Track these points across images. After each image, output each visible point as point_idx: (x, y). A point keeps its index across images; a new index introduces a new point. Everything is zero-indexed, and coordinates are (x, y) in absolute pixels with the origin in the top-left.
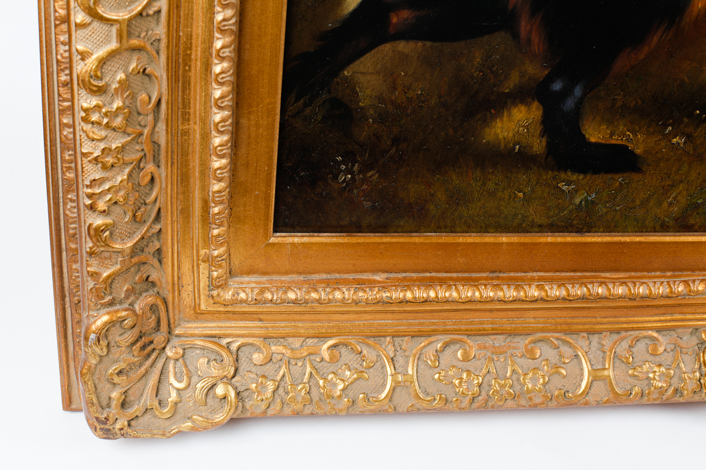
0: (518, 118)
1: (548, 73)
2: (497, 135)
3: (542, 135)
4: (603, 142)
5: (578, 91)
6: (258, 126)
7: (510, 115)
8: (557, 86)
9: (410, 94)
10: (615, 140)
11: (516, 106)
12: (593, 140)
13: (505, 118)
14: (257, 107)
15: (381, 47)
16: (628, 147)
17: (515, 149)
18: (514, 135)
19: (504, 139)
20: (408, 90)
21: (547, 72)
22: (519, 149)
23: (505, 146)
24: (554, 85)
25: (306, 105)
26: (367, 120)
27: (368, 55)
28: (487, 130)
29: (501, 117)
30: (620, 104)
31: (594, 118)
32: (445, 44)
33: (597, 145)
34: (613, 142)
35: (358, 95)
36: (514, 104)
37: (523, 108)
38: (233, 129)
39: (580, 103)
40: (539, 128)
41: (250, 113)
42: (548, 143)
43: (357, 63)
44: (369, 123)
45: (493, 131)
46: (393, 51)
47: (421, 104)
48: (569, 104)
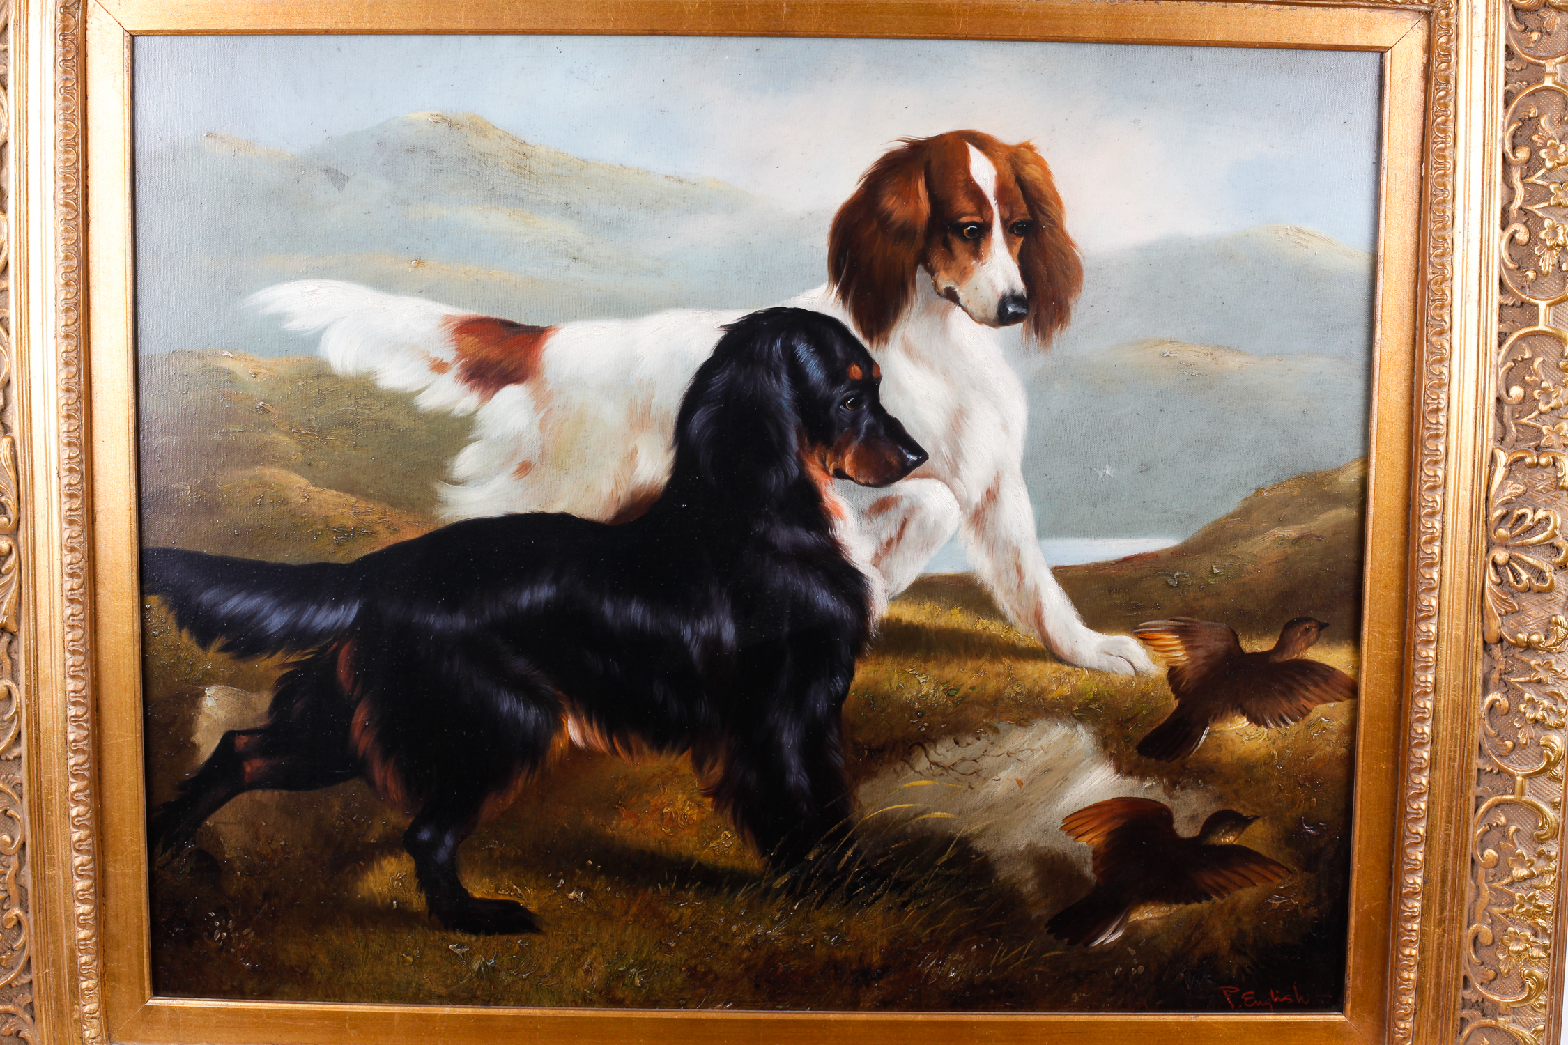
0: (390, 871)
1: (413, 822)
2: (370, 889)
3: (420, 889)
4: (489, 898)
5: (449, 841)
6: (124, 875)
7: (381, 868)
8: (425, 835)
9: (273, 846)
10: (502, 896)
11: (385, 858)
12: (477, 895)
13: (376, 872)
14: (122, 855)
15: (239, 797)
16: (519, 904)
17: (392, 905)
18: (390, 890)
19: (380, 894)
20: (272, 840)
21: (411, 821)
22: (397, 905)
23: (382, 902)
24: (422, 834)
25: (173, 857)
26: (235, 872)
27: (227, 805)
28: (360, 884)
29: (372, 870)
30: (497, 854)
31: (473, 871)
32: (301, 792)
33: (483, 902)
34: (501, 898)
35: (223, 847)
36: (383, 855)
37: (393, 860)
38: (95, 874)
39: (453, 853)
40: (415, 884)
41: (115, 861)
42: (428, 899)
43: (218, 812)
44: (237, 875)
45: (366, 885)
46: (251, 800)
47: (286, 856)
48: (442, 855)
